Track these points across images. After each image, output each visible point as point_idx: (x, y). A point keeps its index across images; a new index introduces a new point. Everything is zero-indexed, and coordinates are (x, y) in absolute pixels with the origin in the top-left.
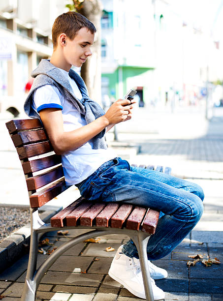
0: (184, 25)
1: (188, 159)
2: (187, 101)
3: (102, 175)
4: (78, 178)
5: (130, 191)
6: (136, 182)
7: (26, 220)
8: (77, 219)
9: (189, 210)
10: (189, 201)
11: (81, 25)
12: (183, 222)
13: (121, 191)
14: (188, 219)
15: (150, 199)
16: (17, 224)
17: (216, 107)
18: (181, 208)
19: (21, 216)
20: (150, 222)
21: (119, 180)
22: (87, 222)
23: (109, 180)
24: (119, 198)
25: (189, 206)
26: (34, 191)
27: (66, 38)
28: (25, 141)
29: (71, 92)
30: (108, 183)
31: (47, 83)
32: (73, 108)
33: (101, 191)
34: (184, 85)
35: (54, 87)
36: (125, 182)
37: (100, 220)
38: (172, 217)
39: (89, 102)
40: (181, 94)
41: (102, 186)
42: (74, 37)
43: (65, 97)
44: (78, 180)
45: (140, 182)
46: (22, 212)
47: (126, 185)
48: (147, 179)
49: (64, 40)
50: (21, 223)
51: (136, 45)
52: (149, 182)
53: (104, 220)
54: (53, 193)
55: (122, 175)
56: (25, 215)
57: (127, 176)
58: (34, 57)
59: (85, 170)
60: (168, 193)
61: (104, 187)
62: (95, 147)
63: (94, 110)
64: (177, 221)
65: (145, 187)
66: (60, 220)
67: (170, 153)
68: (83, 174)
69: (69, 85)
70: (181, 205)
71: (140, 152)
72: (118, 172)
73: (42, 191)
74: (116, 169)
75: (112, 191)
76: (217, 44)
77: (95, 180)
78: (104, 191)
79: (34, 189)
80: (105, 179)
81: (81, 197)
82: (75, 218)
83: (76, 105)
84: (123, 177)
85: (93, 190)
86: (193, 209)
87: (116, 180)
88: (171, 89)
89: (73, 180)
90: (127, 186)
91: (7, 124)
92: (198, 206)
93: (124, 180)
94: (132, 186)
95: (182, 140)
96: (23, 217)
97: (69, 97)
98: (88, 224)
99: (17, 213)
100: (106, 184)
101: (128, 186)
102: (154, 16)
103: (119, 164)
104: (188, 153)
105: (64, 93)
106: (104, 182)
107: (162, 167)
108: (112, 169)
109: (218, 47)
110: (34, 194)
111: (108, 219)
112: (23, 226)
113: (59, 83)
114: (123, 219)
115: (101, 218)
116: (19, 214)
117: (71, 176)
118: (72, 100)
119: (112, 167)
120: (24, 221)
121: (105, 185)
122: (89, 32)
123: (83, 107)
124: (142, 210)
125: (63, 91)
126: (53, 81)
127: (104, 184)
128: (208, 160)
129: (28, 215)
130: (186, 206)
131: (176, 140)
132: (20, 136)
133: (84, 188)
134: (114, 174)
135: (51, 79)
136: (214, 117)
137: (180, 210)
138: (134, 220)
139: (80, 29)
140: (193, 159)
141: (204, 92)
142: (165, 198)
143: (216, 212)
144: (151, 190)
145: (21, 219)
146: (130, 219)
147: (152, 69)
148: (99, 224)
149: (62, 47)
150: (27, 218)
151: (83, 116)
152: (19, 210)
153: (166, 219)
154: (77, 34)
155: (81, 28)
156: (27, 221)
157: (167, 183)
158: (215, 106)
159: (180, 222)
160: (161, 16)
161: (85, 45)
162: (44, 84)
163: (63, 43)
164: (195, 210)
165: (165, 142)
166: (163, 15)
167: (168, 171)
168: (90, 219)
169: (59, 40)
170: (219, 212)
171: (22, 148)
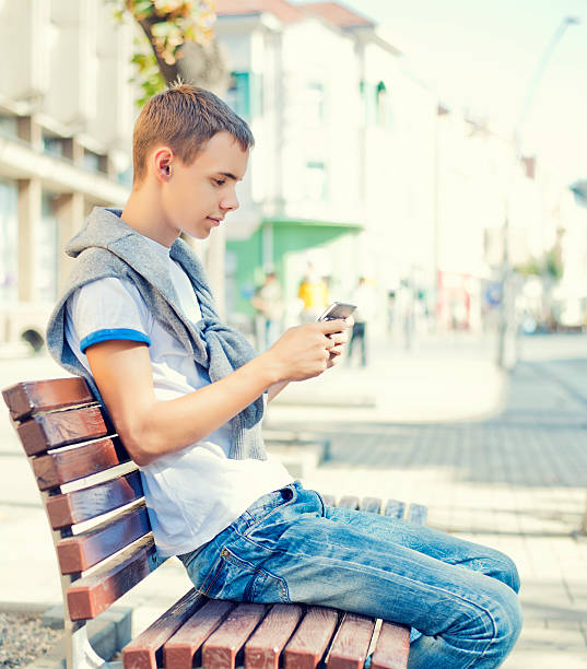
0: (442, 111)
1: (456, 480)
2: (445, 316)
3: (252, 530)
4: (189, 537)
5: (327, 573)
6: (345, 549)
7: (35, 646)
8: (193, 653)
9: (486, 622)
10: (486, 598)
11: (215, 125)
12: (469, 657)
13: (302, 574)
14: (482, 647)
15: (384, 594)
16: (12, 656)
17: (527, 334)
18: (465, 617)
19: (21, 634)
20: (391, 659)
21: (298, 544)
22: (220, 660)
23: (272, 545)
24: (299, 593)
25: (487, 614)
26: (76, 576)
27: (171, 159)
28: (54, 439)
29: (171, 302)
30: (268, 551)
31: (109, 271)
32: (174, 345)
33: (247, 574)
34: (439, 275)
35: (128, 284)
36: (312, 550)
37: (255, 655)
38: (441, 641)
39: (217, 331)
40: (431, 301)
41: (251, 560)
42: (195, 158)
43: (155, 312)
44: (189, 542)
45: (353, 550)
46: (22, 624)
47: (318, 558)
48: (371, 542)
49: (165, 166)
50: (22, 654)
51: (311, 165)
52: (379, 550)
53: (268, 655)
54: (125, 579)
55: (304, 530)
56: (30, 632)
57: (318, 533)
58: (35, 195)
59: (210, 518)
60: (431, 577)
61: (257, 563)
62: (233, 452)
63: (233, 353)
64: (453, 653)
65: (367, 563)
66: (147, 654)
67: (408, 463)
68: (203, 527)
69: (169, 282)
70: (465, 608)
71: (326, 458)
72: (295, 522)
73: (98, 576)
74: (287, 514)
75: (280, 574)
76: (529, 165)
77: (233, 545)
78: (256, 573)
79: (77, 569)
80: (259, 543)
81: (193, 590)
82: (189, 650)
83: (183, 337)
84: (307, 537)
85: (227, 570)
86: (497, 620)
87: (288, 544)
88: (405, 283)
89: (175, 542)
90: (319, 561)
91: (7, 394)
92: (509, 614)
93: (309, 543)
94: (333, 560)
95: (438, 426)
96: (24, 637)
97: (165, 313)
98: (223, 664)
99: (8, 626)
100: (262, 554)
101: (322, 561)
102: (362, 84)
103: (296, 503)
104: (457, 463)
105: (153, 302)
106: (258, 550)
107: (401, 504)
108: (278, 515)
109: (530, 173)
110: (78, 584)
111: (277, 650)
112: (28, 662)
113: (143, 273)
114: (317, 653)
115: (260, 649)
116: (14, 629)
117: (172, 532)
118: (173, 321)
119: (277, 510)
120: (30, 648)
121: (260, 558)
122: (237, 146)
123: (202, 344)
124: (363, 625)
125: (152, 297)
126: (125, 268)
127: (255, 554)
128: (510, 482)
129: (38, 631)
130: (479, 613)
131: (422, 426)
132: (41, 426)
133: (200, 565)
134: (284, 528)
135: (121, 264)
136: (519, 362)
137: (463, 623)
138: (347, 655)
139: (211, 136)
140: (473, 480)
141: (494, 294)
142: (424, 592)
143: (543, 625)
144: (385, 569)
145: (21, 642)
146: (336, 651)
147: (354, 230)
148: (252, 665)
149: (159, 184)
150: (37, 640)
151: (204, 370)
152: (14, 619)
153: (423, 648)
154: (204, 150)
155: (213, 132)
156: (38, 649)
157: (423, 551)
158: (521, 333)
159: (461, 655)
160: (381, 87)
161: (223, 180)
162: (100, 275)
163: (164, 172)
164: (501, 621)
165: (393, 431)
166: (386, 84)
167: (420, 516)
168: (228, 651)
169: (153, 163)
170: (550, 625)
171: (46, 457)
